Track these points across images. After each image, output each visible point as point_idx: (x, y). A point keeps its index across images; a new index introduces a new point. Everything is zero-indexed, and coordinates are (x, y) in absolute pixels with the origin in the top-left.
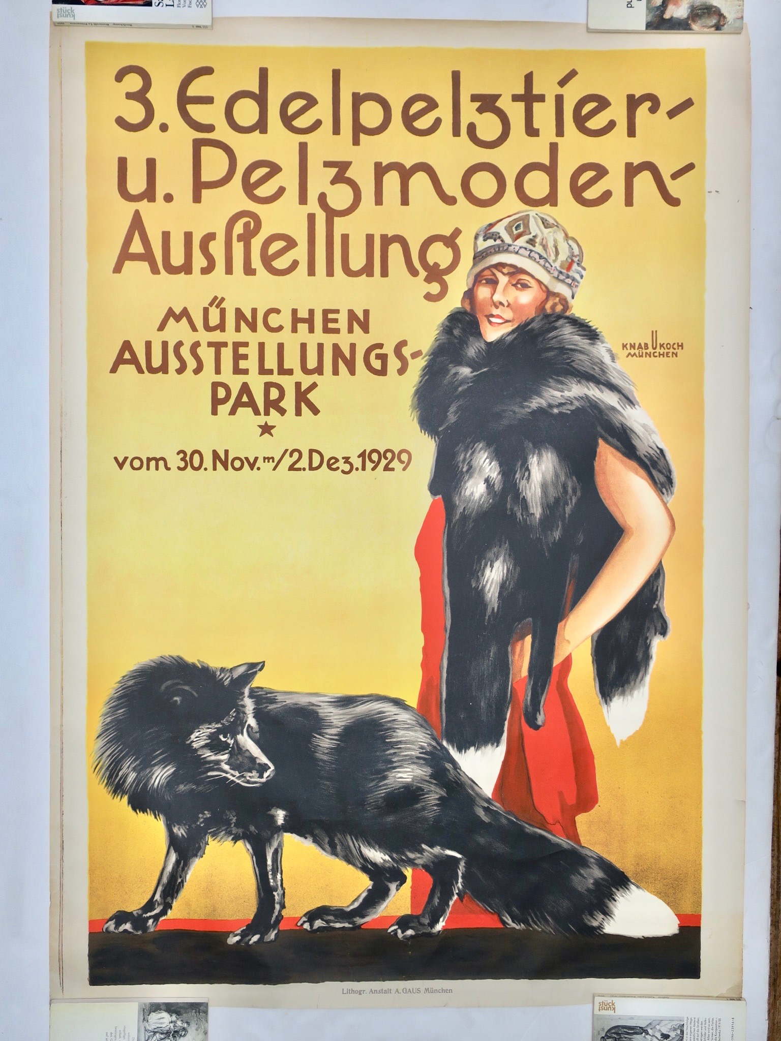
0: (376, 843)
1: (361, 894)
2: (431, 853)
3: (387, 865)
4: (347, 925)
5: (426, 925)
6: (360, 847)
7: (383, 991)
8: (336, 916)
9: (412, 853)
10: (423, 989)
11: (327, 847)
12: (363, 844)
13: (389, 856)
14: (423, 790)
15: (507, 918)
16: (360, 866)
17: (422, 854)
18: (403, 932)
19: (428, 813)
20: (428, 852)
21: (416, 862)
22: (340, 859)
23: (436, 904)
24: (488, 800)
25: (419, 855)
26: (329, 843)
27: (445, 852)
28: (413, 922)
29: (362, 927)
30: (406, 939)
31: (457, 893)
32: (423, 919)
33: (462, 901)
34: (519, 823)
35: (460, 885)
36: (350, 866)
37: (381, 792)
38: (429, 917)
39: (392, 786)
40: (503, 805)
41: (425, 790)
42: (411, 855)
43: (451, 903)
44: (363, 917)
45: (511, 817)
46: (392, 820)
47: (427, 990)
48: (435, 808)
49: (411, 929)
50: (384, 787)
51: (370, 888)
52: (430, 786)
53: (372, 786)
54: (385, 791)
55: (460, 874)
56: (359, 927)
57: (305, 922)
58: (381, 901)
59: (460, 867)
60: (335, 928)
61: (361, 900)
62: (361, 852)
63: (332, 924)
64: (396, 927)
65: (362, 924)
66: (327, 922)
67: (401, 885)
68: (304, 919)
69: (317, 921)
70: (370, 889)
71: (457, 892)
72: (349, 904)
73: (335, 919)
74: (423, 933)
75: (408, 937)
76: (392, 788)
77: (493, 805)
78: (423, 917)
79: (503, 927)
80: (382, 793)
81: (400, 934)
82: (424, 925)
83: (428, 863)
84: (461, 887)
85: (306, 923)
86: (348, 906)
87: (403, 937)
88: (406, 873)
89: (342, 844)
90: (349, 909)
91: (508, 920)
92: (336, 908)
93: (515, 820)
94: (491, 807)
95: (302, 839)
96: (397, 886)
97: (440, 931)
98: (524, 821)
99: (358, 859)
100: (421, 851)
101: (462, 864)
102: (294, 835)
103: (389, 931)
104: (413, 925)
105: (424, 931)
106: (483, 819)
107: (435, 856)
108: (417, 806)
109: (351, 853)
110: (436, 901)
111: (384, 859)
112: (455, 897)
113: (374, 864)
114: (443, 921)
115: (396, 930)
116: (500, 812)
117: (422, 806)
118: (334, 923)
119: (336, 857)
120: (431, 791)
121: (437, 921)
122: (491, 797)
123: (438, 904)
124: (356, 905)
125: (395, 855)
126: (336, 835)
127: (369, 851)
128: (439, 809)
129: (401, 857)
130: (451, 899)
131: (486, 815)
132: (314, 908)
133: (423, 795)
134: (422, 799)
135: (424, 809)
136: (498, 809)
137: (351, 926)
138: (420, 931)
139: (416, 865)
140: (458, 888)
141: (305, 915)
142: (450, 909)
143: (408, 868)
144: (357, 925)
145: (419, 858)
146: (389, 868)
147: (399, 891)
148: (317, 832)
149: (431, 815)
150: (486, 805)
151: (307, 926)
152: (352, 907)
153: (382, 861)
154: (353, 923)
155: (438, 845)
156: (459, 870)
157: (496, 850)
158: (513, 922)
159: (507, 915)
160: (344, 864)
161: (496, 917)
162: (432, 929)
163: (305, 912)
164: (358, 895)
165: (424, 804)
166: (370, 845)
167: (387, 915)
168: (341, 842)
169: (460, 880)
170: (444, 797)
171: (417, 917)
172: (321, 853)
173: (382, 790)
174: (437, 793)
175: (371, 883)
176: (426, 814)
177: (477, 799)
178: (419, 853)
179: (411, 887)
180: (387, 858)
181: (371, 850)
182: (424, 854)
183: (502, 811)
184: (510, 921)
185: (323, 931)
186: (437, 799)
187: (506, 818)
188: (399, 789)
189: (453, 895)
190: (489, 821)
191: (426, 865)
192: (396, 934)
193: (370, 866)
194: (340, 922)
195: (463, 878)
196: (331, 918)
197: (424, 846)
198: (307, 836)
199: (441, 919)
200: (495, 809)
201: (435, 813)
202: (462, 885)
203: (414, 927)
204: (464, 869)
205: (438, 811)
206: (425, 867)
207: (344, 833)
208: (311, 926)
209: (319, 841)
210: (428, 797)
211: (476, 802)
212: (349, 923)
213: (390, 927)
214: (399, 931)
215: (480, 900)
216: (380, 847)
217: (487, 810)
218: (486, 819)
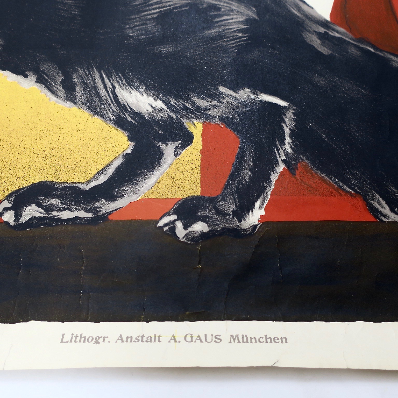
0: (142, 81)
1: (112, 161)
2: (235, 99)
3: (159, 116)
4: (82, 214)
5: (229, 215)
6: (114, 88)
7: (145, 339)
8: (63, 199)
9: (203, 99)
10: (226, 338)
11: (60, 89)
12: (119, 83)
13: (163, 101)
14: (219, 9)
15: (380, 203)
16: (112, 117)
17: (219, 101)
18: (186, 227)
19: (227, 41)
20: (229, 97)
21: (209, 112)
22: (80, 108)
23: (247, 179)
24: (324, 24)
25: (214, 103)
26: (63, 82)
27: (259, 96)
28: (205, 209)
29: (111, 217)
30: (193, 239)
31: (282, 160)
32: (224, 203)
33: (294, 174)
34: (380, 54)
35: (287, 147)
36: (97, 118)
37: (153, 11)
38: (234, 199)
39: (167, 4)
40: (350, 29)
41: (223, 10)
42: (201, 103)
43: (274, 177)
44: (112, 198)
45: (365, 47)
46: (169, 52)
47: (234, 338)
48: (240, 35)
49: (202, 221)
50: (157, 6)
51: (129, 151)
52: (231, 4)
53: (139, 5)
54: (158, 10)
55: (287, 131)
56: (105, 217)
57: (6, 209)
58: (147, 173)
59: (287, 121)
60: (59, 220)
61: (111, 171)
62: (115, 95)
63: (55, 213)
64: (173, 217)
65: (111, 213)
66: (47, 209)
67: (184, 146)
68: (7, 204)
69: (29, 208)
70: (128, 154)
71: (284, 158)
72: (89, 179)
73: (62, 204)
74: (223, 229)
75: (196, 235)
76: (169, 6)
77: (334, 30)
78: (224, 200)
79: (373, 219)
80: (154, 13)
81: (180, 231)
82: (225, 214)
83: (231, 115)
84: (289, 150)
85: (9, 212)
86: (87, 182)
87: (186, 235)
88: (192, 129)
89: (85, 83)
90: (87, 187)
91: (383, 207)
92: (65, 185)
93: (372, 50)
94: (330, 33)
95: (20, 78)
96: (176, 148)
97: (255, 226)
98: (387, 52)
99: (110, 106)
100: (218, 97)
101: (289, 116)
102: (8, 73)
103: (161, 224)
104: (204, 213)
105: (227, 225)
106: (320, 50)
107: (243, 103)
108: (210, 32)
109: (99, 96)
110: (247, 174)
111: (154, 106)
112: (281, 167)
113: (137, 115)
114: (261, 207)
115: (173, 222)
116: (347, 39)
117: (220, 32)
118: (59, 211)
119: (73, 104)
120: (233, 11)
121: (250, 208)
122: (329, 19)
123: (250, 180)
124: (102, 179)
125: (172, 101)
126: (76, 71)
127: (129, 94)
128: (244, 37)
129: (183, 104)
130: (274, 170)
131: (323, 44)
132: (26, 185)
133: (220, 16)
134: (217, 22)
135: (220, 36)
136: (342, 35)
137: (90, 215)
138: (218, 225)
139: (211, 117)
140: (285, 152)
141: (7, 198)
142: (273, 187)
143: (195, 122)
144: (101, 213)
145: (214, 106)
146: (163, 120)
147: (180, 157)
148: (44, 67)
149: (233, 44)
150: (322, 30)
151: (9, 217)
152: (93, 184)
153: (151, 110)
154: (94, 210)
155: (246, 87)
156: (284, 125)
157: (346, 94)
158: (393, 211)
159: (380, 199)
160: (86, 114)
161: (359, 201)
162: (240, 221)
163: (10, 192)
164: (106, 163)
165: (220, 29)
166: (131, 84)
167: (158, 197)
168: (83, 82)
169: (288, 140)
170: (255, 20)
171: (213, 200)
172: (48, 98)
173: (154, 9)
174: (241, 14)
175: (131, 144)
176: (224, 42)
177: (307, 22)
178: (213, 99)
179: (202, 152)
180: (159, 104)
181: (132, 91)
182: (222, 100)
183: (350, 39)
184: (386, 210)
185: (38, 226)
186: (242, 22)
187: (356, 46)
188: (180, 7)
189: (277, 163)
190: (330, 52)
191: (227, 118)
192: (173, 230)
193: (129, 118)
194: (70, 209)
195: (291, 136)
196: (56, 201)
197: (222, 89)
198: (27, 73)
199: (257, 204)
200: (337, 35)
201: (239, 42)
202: (291, 148)
203: (206, 217)
204: (294, 124)
205: (245, 38)
206: (225, 120)
207: (89, 68)
208: (17, 216)
209: (46, 81)
210: (227, 20)
211: (305, 26)
212: (87, 211)
213: (162, 218)
214: (179, 225)
215: (328, 172)
216: (148, 88)
217: (323, 37)
218: (325, 50)
